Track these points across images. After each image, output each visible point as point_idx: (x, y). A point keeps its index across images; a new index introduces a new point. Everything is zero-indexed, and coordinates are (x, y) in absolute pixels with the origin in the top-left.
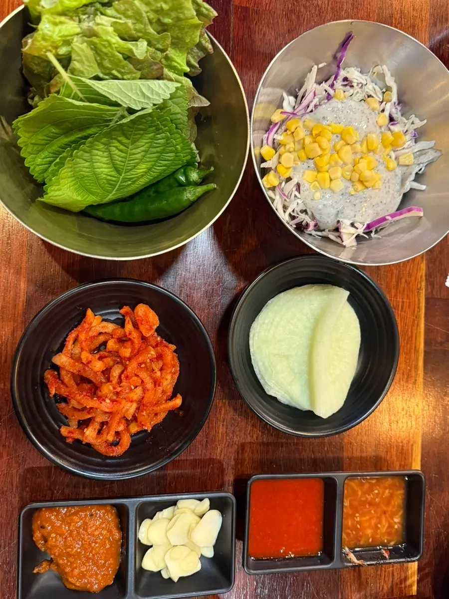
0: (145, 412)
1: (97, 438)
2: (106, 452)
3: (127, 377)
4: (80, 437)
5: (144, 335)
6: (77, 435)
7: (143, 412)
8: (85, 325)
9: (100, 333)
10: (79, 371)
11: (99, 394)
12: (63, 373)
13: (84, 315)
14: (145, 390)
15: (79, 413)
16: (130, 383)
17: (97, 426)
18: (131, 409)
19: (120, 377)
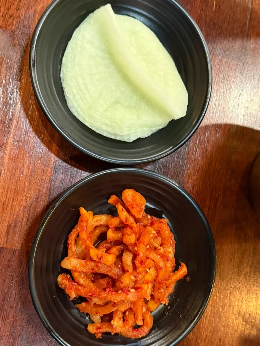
0: (162, 289)
1: (124, 326)
2: (135, 336)
3: (142, 262)
4: (109, 330)
5: (137, 217)
6: (105, 329)
7: (160, 289)
8: (82, 224)
9: (96, 227)
10: (93, 269)
11: (122, 286)
12: (76, 275)
13: (79, 215)
14: (158, 269)
15: (103, 308)
16: (145, 267)
17: (121, 315)
18: (148, 289)
19: (133, 263)
